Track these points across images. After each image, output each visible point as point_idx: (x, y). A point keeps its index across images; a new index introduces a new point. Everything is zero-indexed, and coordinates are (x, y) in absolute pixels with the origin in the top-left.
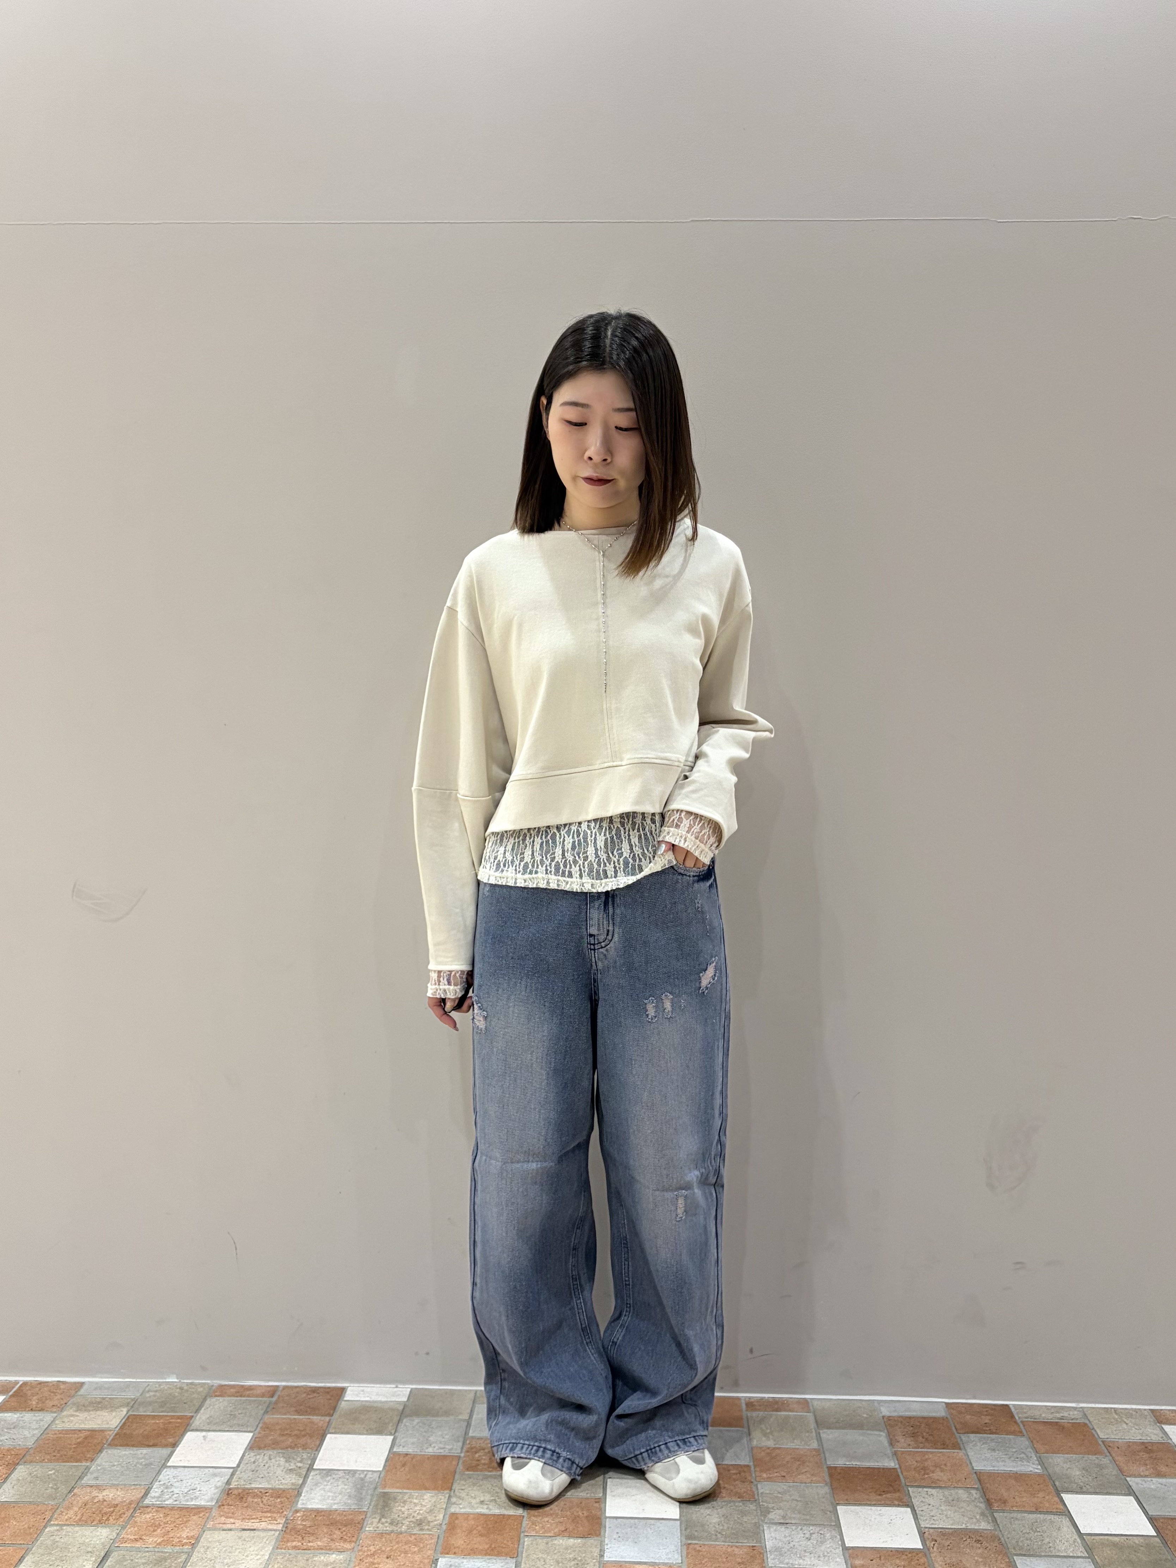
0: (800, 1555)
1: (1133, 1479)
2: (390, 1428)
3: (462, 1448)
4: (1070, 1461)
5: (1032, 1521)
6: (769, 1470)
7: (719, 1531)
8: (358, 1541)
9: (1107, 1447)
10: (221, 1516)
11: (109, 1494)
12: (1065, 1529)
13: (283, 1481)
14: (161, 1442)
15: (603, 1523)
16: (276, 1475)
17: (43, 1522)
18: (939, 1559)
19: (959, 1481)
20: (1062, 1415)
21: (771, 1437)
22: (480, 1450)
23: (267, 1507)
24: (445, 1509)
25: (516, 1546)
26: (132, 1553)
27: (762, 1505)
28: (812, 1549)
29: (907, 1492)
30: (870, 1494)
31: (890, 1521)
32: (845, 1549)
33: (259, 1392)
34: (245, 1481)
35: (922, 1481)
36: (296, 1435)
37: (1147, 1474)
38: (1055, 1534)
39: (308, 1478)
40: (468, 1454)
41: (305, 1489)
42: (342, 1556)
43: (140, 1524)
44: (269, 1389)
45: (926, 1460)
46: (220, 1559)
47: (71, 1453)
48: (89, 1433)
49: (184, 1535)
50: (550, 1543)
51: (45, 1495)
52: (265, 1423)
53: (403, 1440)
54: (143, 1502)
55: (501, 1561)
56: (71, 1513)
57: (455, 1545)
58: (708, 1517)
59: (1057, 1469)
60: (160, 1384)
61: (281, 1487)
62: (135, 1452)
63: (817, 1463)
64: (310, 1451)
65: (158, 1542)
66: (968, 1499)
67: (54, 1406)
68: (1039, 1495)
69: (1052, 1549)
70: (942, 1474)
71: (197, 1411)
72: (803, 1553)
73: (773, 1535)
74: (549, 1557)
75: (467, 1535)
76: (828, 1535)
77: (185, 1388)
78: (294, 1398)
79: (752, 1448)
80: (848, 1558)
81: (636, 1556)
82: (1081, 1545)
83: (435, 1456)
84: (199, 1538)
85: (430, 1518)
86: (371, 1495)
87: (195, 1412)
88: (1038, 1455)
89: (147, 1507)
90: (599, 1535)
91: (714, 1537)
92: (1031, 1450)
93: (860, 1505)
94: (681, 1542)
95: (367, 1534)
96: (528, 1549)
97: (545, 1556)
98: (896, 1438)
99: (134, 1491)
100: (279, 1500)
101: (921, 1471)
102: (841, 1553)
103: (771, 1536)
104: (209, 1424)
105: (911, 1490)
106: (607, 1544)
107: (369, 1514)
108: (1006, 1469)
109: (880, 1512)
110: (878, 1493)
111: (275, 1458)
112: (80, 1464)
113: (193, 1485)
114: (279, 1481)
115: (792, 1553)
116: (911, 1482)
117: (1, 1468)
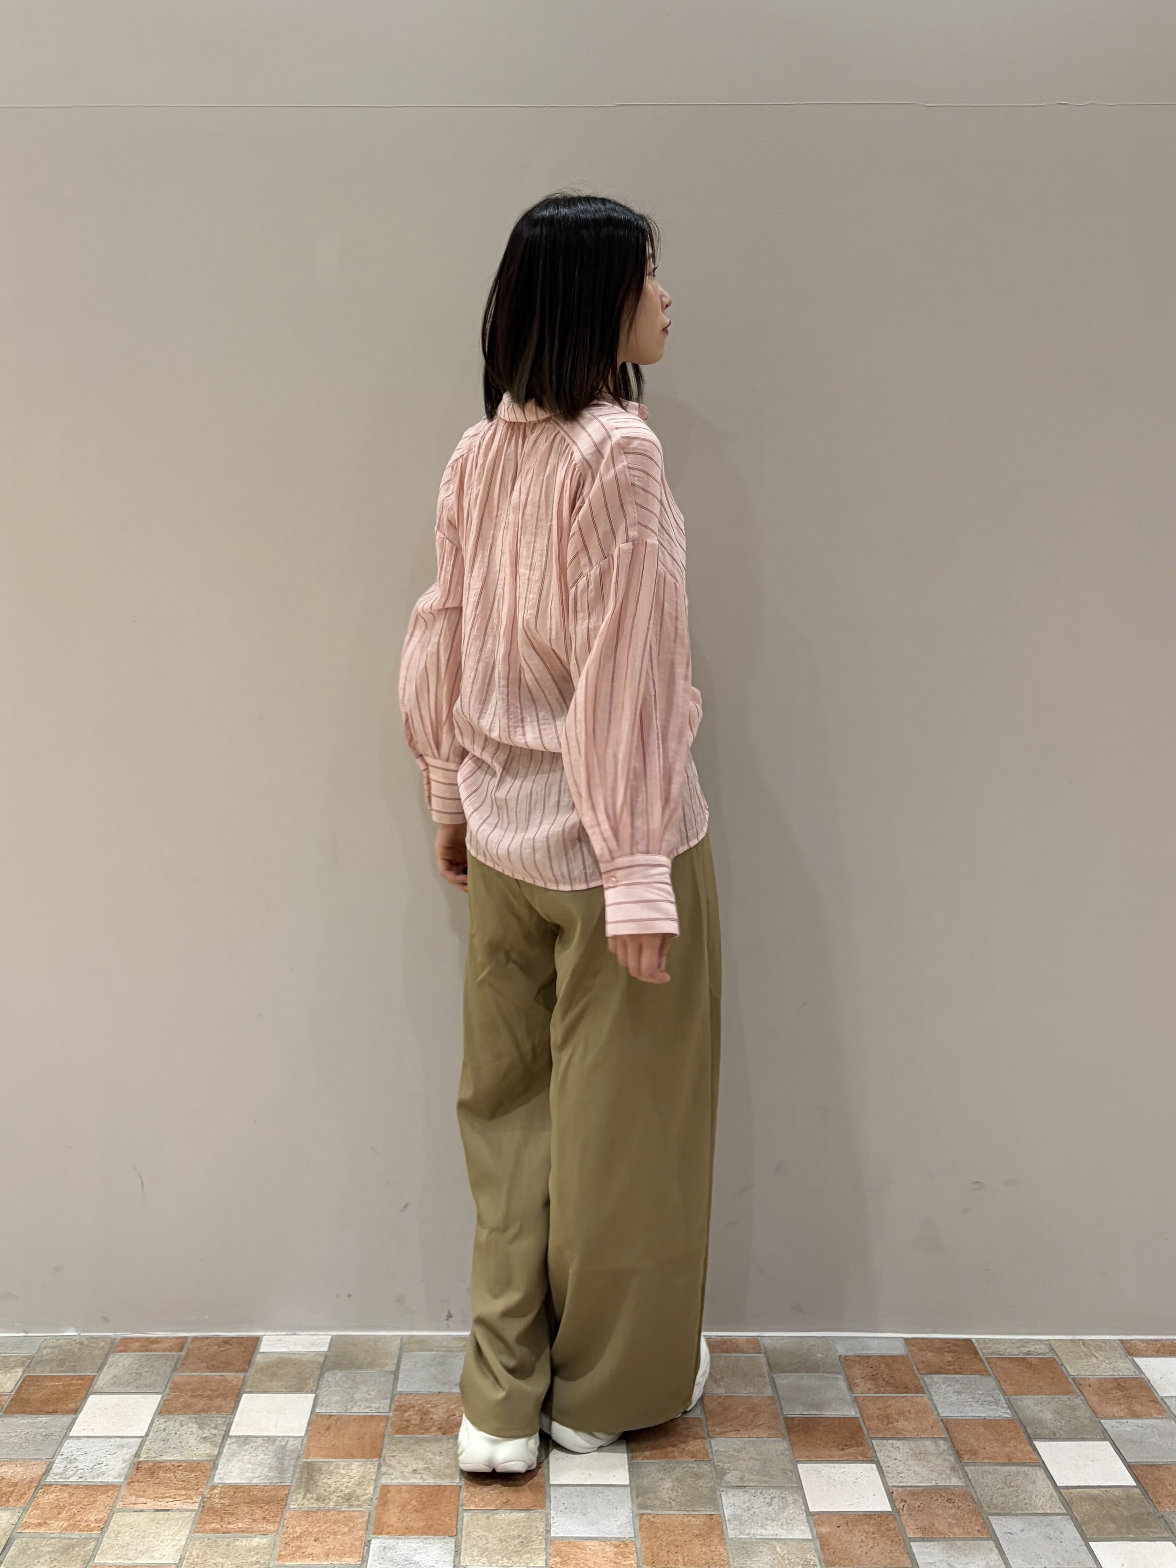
0: (761, 1522)
1: (1108, 1421)
2: (311, 1383)
3: (390, 1406)
4: (1041, 1403)
5: (1006, 1474)
6: (722, 1423)
7: (673, 1498)
8: (282, 1521)
9: (1078, 1385)
10: (131, 1495)
11: (8, 1471)
12: (1040, 1482)
13: (197, 1452)
14: (61, 1408)
15: (547, 1491)
16: (190, 1444)
18: (912, 1523)
19: (925, 1430)
20: (1028, 1349)
21: (722, 1384)
22: (410, 1408)
23: (181, 1483)
24: (376, 1481)
25: (454, 1523)
26: (36, 1540)
27: (718, 1465)
28: (773, 1516)
29: (871, 1445)
30: (832, 1449)
31: (855, 1480)
32: (810, 1514)
33: (166, 1345)
34: (155, 1452)
35: (886, 1433)
36: (209, 1396)
37: (1122, 1415)
38: (1030, 1488)
39: (224, 1447)
40: (397, 1413)
41: (222, 1461)
42: (265, 1540)
43: (43, 1506)
44: (177, 1341)
45: (889, 1406)
46: (133, 1545)
49: (92, 1518)
50: (491, 1518)
52: (174, 1383)
53: (326, 1399)
54: (45, 1479)
55: (438, 1541)
57: (388, 1524)
58: (660, 1481)
59: (1028, 1413)
60: (58, 1338)
61: (195, 1459)
62: (34, 1420)
63: (773, 1414)
64: (224, 1414)
65: (64, 1526)
66: (936, 1452)
68: (1011, 1444)
69: (1028, 1506)
70: (906, 1423)
71: (100, 1369)
72: (764, 1521)
73: (731, 1501)
74: (491, 1535)
75: (400, 1512)
76: (790, 1499)
77: (86, 1343)
78: (205, 1352)
80: (813, 1525)
81: (585, 1531)
82: (1058, 1500)
83: (360, 1416)
84: (108, 1521)
85: (359, 1492)
86: (294, 1466)
87: (98, 1371)
88: (1006, 1396)
89: (50, 1485)
90: (543, 1507)
91: (668, 1505)
92: (998, 1391)
93: (822, 1462)
94: (633, 1512)
95: (292, 1512)
96: (468, 1526)
97: (486, 1534)
98: (855, 1381)
99: (35, 1466)
100: (193, 1474)
101: (885, 1419)
102: (805, 1519)
103: (730, 1503)
104: (113, 1385)
105: (875, 1442)
106: (553, 1518)
107: (293, 1489)
108: (974, 1414)
109: (843, 1470)
110: (841, 1447)
111: (187, 1424)
113: (99, 1458)
114: (192, 1451)
115: (753, 1522)
116: (874, 1433)
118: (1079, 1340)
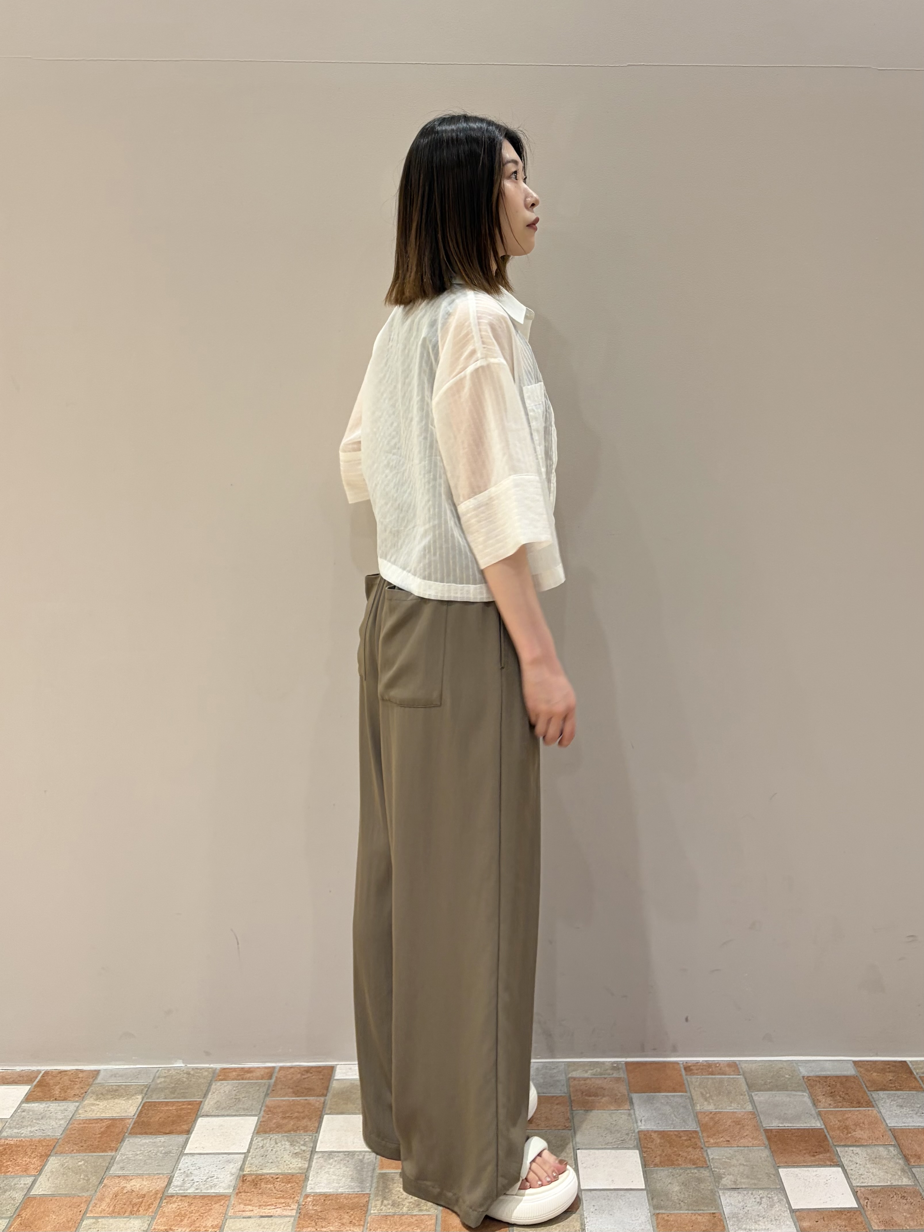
0: (755, 1219)
6: (714, 1135)
7: (682, 1199)
8: (366, 1224)
10: (240, 1203)
11: (136, 1184)
13: (291, 1166)
14: (176, 1129)
16: (284, 1159)
17: (80, 1215)
18: (874, 1216)
19: (878, 1138)
21: (711, 1101)
23: (280, 1193)
27: (716, 1171)
28: (764, 1213)
29: (836, 1152)
30: (805, 1156)
31: (827, 1182)
32: (793, 1211)
33: (258, 1074)
34: (256, 1166)
35: (847, 1140)
36: (296, 1117)
39: (313, 1162)
41: (311, 1174)
43: (167, 1214)
44: (267, 1071)
45: (847, 1118)
47: (96, 1143)
48: (110, 1122)
49: (209, 1224)
51: (78, 1187)
52: (268, 1106)
54: (168, 1191)
56: (104, 1204)
58: (669, 1185)
60: (169, 1069)
61: (290, 1171)
62: (155, 1140)
63: (755, 1126)
64: (310, 1133)
66: (888, 1156)
67: (75, 1095)
70: (862, 1133)
71: (206, 1095)
72: (757, 1217)
73: (729, 1201)
76: (776, 1199)
77: (192, 1073)
78: (291, 1080)
79: (696, 1115)
80: (796, 1220)
84: (223, 1227)
86: (371, 1176)
87: (204, 1097)
89: (172, 1196)
91: (678, 1205)
93: (798, 1167)
94: (650, 1212)
95: (373, 1217)
98: (818, 1097)
99: (159, 1181)
100: (289, 1185)
101: (844, 1130)
102: (789, 1215)
103: (728, 1203)
104: (217, 1109)
105: (838, 1149)
106: (586, 1218)
107: (372, 1196)
108: (915, 1124)
109: (815, 1173)
110: (812, 1154)
111: (281, 1142)
112: (106, 1154)
113: (210, 1173)
114: (287, 1165)
115: (748, 1219)
116: (838, 1142)
117: (35, 1160)
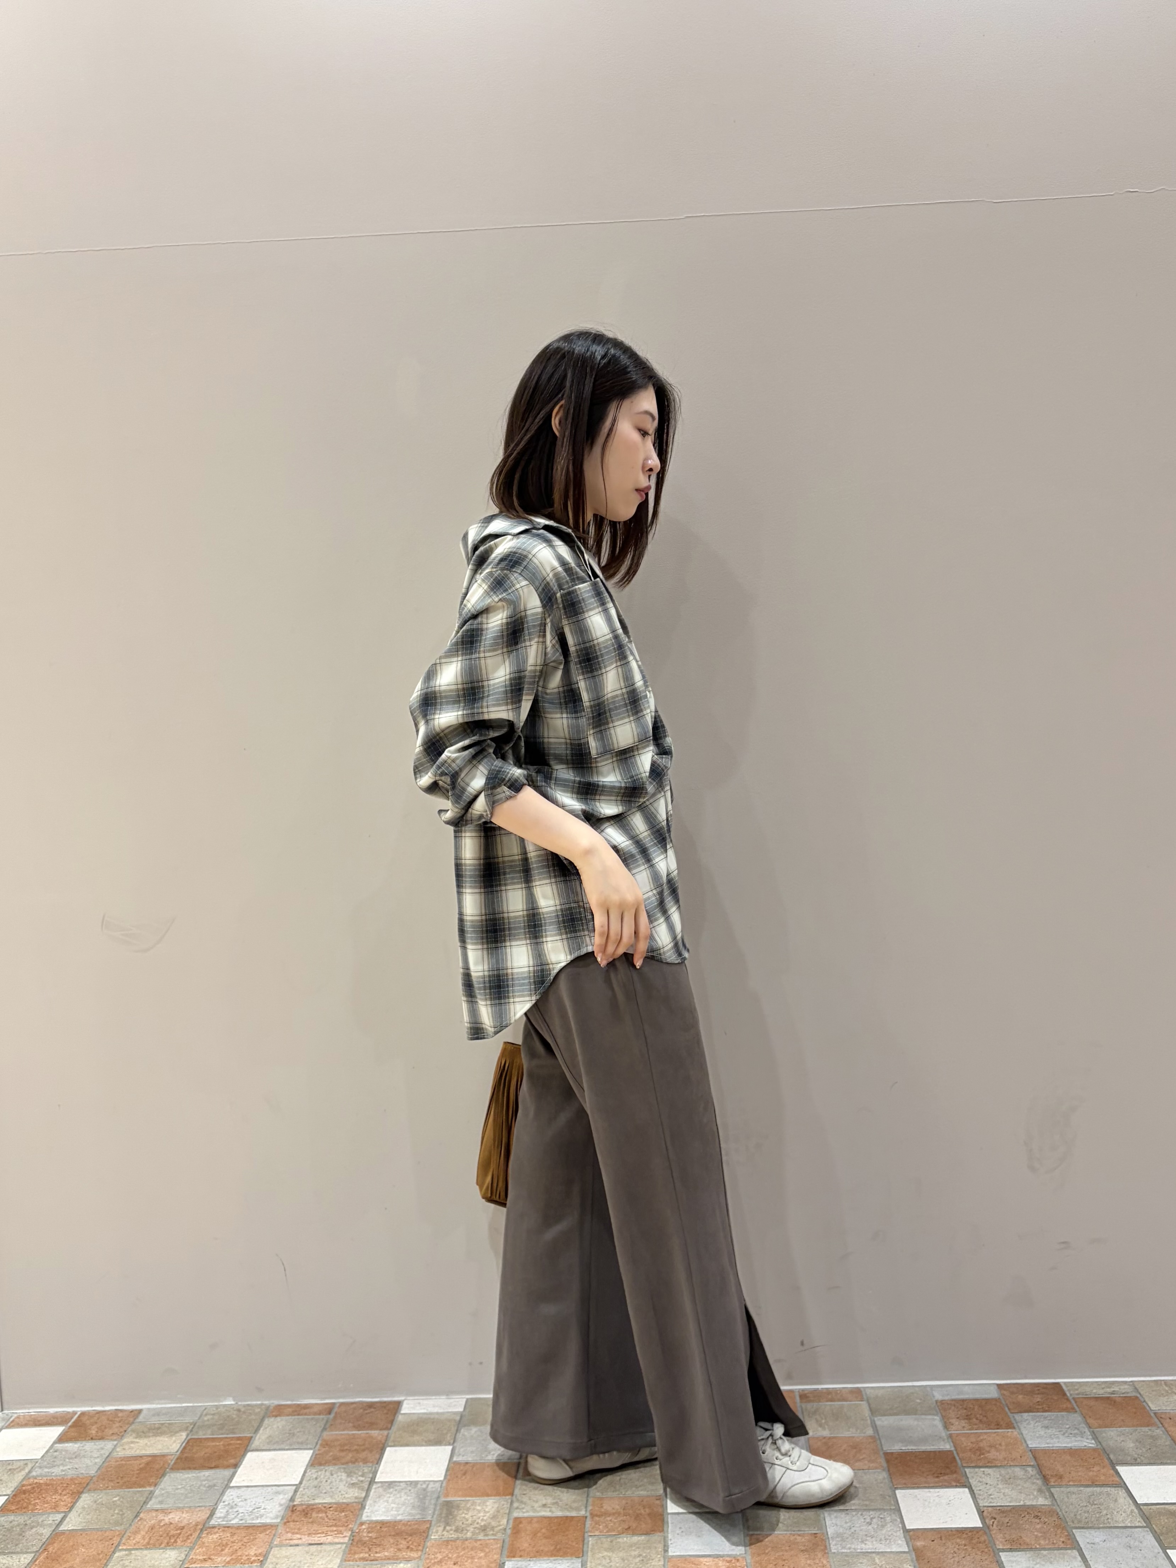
0: (862, 1539)
2: (449, 1437)
4: (1123, 1434)
5: (1089, 1494)
8: (424, 1549)
9: (1160, 1419)
10: (287, 1532)
11: (175, 1517)
12: (1121, 1500)
13: (346, 1496)
14: (222, 1463)
15: (665, 1518)
16: (339, 1490)
17: (112, 1548)
18: (1000, 1536)
19: (1014, 1459)
20: (1113, 1390)
21: (827, 1426)
23: (332, 1521)
24: (509, 1514)
25: (581, 1546)
28: (873, 1533)
29: (964, 1473)
30: (928, 1477)
31: (949, 1502)
32: (906, 1531)
33: (315, 1409)
34: (308, 1497)
35: (979, 1462)
36: (355, 1450)
38: (1112, 1505)
39: (371, 1491)
41: (369, 1502)
42: (409, 1565)
43: (207, 1545)
44: (325, 1407)
45: (981, 1441)
47: (134, 1479)
48: (150, 1458)
49: (252, 1553)
50: (614, 1543)
51: (111, 1521)
52: (324, 1440)
53: (461, 1450)
54: (209, 1522)
55: (567, 1561)
56: (138, 1537)
57: (521, 1549)
59: (1111, 1443)
60: (218, 1407)
61: (344, 1501)
62: (198, 1475)
63: (873, 1450)
64: (370, 1464)
65: (227, 1561)
66: (1024, 1477)
67: (113, 1434)
68: (1095, 1469)
69: (1110, 1520)
70: (998, 1454)
71: (257, 1431)
72: (864, 1538)
73: (837, 1522)
74: (614, 1555)
75: (532, 1539)
76: (888, 1519)
77: (243, 1409)
78: (351, 1414)
80: (909, 1540)
81: (700, 1550)
82: (1138, 1515)
83: (494, 1462)
84: (267, 1555)
85: (493, 1523)
86: (434, 1504)
87: (255, 1433)
88: (1092, 1430)
89: (214, 1527)
90: (663, 1531)
92: (1084, 1425)
93: (918, 1488)
94: (743, 1533)
95: (433, 1542)
96: (592, 1549)
97: (609, 1554)
98: (950, 1420)
99: (200, 1512)
100: (343, 1514)
101: (977, 1451)
102: (902, 1535)
103: (832, 1524)
104: (268, 1443)
105: (967, 1470)
106: (671, 1540)
107: (433, 1523)
108: (1060, 1445)
109: (938, 1494)
110: (936, 1475)
111: (337, 1473)
112: (144, 1489)
113: (257, 1504)
114: (342, 1495)
115: (854, 1538)
116: (968, 1463)
117: (65, 1497)
118: (1161, 1381)
